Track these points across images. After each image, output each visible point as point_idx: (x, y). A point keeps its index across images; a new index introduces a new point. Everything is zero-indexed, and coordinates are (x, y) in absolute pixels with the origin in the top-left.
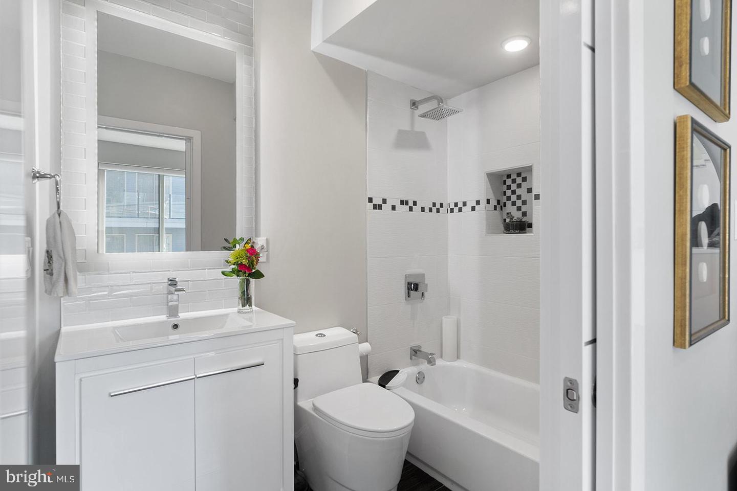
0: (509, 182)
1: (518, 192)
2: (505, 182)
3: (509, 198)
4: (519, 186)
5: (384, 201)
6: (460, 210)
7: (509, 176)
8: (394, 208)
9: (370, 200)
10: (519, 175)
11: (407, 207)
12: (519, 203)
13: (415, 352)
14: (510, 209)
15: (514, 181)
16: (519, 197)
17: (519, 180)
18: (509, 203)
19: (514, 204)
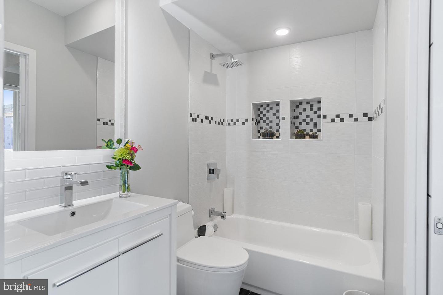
0: (262, 109)
1: (268, 115)
2: (259, 109)
3: (261, 118)
4: (268, 112)
5: (198, 116)
6: (235, 124)
7: (262, 106)
8: (202, 121)
9: (191, 115)
10: (268, 105)
11: (208, 121)
12: (268, 121)
13: (212, 212)
14: (262, 124)
15: (265, 109)
16: (268, 118)
17: (268, 109)
18: (262, 121)
19: (265, 122)
